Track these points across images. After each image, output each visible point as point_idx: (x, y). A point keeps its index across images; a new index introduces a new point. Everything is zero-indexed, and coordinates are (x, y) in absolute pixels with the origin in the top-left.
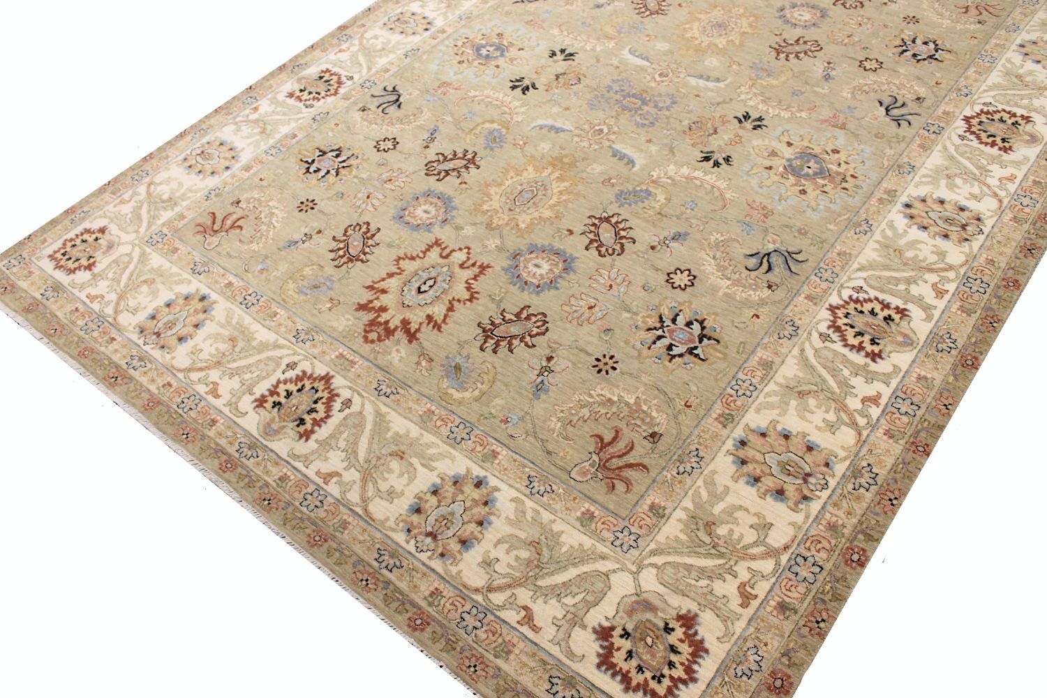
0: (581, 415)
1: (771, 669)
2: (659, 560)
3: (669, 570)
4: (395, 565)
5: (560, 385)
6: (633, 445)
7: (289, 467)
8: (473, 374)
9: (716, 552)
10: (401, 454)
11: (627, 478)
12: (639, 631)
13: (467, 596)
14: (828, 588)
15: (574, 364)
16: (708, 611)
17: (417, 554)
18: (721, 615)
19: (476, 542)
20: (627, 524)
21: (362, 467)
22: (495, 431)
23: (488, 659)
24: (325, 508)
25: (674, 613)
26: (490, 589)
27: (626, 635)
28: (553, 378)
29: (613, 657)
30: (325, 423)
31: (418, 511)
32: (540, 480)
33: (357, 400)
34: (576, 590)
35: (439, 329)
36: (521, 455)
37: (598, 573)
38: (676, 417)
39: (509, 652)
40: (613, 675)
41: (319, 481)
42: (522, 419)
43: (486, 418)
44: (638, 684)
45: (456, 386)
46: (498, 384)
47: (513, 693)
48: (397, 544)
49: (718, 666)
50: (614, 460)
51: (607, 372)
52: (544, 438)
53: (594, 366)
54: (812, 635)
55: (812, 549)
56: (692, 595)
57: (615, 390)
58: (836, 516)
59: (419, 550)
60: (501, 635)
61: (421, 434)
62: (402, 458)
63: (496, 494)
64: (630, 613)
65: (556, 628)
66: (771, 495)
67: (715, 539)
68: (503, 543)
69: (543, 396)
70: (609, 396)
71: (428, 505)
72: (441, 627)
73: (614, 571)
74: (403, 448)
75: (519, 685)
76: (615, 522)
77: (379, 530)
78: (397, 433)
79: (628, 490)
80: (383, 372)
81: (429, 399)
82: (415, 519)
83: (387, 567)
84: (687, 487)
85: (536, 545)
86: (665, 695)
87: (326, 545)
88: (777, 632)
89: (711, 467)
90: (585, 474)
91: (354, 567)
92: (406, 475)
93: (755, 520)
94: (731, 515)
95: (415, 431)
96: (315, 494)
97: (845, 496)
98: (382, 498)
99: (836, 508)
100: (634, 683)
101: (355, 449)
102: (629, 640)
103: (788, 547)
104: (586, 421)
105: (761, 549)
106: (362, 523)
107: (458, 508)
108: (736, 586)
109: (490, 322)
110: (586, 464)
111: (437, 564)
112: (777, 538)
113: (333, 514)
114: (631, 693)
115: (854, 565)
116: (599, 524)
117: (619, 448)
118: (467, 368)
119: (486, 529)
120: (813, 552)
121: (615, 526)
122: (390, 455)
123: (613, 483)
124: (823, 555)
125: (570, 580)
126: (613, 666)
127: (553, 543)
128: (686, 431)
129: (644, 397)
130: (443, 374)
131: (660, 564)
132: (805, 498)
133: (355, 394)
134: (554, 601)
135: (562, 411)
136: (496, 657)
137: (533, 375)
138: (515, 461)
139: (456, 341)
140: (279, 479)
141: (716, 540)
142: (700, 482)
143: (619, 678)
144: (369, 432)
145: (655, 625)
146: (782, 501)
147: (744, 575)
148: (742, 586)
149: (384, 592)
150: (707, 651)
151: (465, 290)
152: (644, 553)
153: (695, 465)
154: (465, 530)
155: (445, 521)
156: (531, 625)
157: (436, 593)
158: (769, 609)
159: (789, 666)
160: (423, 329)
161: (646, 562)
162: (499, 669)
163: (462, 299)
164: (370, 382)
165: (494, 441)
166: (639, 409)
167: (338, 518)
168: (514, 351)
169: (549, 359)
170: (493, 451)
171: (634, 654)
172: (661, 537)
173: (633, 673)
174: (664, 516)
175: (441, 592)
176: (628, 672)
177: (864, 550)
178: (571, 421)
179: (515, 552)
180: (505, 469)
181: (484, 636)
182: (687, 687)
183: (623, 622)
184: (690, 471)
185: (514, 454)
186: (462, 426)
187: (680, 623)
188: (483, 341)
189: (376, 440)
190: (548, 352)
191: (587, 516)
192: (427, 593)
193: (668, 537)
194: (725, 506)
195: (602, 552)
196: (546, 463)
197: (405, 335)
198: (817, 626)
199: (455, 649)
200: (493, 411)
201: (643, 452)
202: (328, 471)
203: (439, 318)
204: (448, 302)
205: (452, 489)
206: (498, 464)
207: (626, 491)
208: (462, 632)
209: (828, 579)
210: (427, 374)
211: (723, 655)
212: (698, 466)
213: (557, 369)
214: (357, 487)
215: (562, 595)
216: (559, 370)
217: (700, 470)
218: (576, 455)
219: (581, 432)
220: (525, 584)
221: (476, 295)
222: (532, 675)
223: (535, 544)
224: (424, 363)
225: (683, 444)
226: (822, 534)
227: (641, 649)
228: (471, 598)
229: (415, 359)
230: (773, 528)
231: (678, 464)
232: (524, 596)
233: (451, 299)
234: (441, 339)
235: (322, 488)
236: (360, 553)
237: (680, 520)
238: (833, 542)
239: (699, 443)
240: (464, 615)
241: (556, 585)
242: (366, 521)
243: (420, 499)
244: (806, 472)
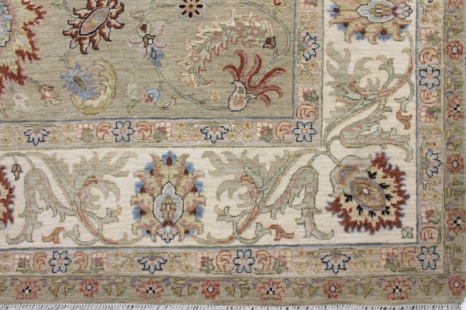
0: (203, 58)
1: (446, 158)
2: (336, 132)
3: (347, 135)
4: (161, 264)
5: (169, 44)
6: (259, 58)
7: (18, 252)
8: (93, 78)
9: (370, 101)
10: (92, 179)
11: (273, 86)
12: (355, 189)
13: (228, 247)
14: (449, 82)
15: (166, 21)
16: (388, 146)
17: (169, 245)
18: (398, 143)
19: (203, 206)
20: (297, 120)
21: (72, 210)
22: (148, 112)
23: (275, 278)
24: (73, 260)
25: (369, 162)
26: (239, 232)
27: (349, 198)
28: (158, 41)
29: (351, 218)
30: (14, 197)
31: (142, 213)
32: (212, 128)
33: (21, 161)
34: (298, 191)
35: (36, 58)
36: (182, 118)
37: (302, 169)
38: (275, 18)
39: (285, 264)
40: (359, 229)
41: (51, 244)
42: (160, 89)
43: (133, 106)
44: (377, 223)
45: (89, 96)
46: (119, 73)
47: (308, 287)
48: (148, 247)
49: (415, 178)
50: (254, 78)
51: (197, 12)
52: (189, 93)
53: (183, 13)
54: (457, 120)
55: (426, 60)
56: (372, 142)
57: (214, 23)
58: (428, 28)
59: (168, 241)
60: (270, 257)
61: (94, 153)
62: (96, 182)
63: (188, 160)
64: (342, 181)
65: (303, 226)
66: (379, 38)
67: (362, 93)
68: (221, 193)
69: (163, 61)
70: (213, 30)
71: (146, 203)
72: (228, 281)
73: (313, 160)
74: (90, 173)
75: (307, 280)
76: (288, 124)
77: (127, 247)
78: (76, 165)
79: (281, 95)
80: (22, 124)
81: (77, 120)
82: (145, 220)
83: (155, 269)
84: (320, 66)
85: (246, 178)
86: (396, 219)
87: (100, 287)
88: (436, 131)
89: (326, 41)
90: (241, 102)
91: (134, 286)
92: (110, 193)
93: (379, 63)
94: (362, 68)
95: (88, 154)
96: (57, 256)
97: (426, 11)
98: (108, 223)
99: (425, 23)
100: (374, 225)
101: (55, 201)
102: (353, 200)
103: (411, 69)
104: (210, 61)
105: (396, 81)
106: (110, 252)
107: (168, 190)
108: (395, 117)
109: (72, 26)
110: (236, 94)
111: (189, 241)
112: (401, 67)
113: (83, 261)
114: (376, 232)
115: (456, 56)
116: (278, 132)
117: (251, 66)
118: (84, 76)
119: (201, 191)
120: (428, 62)
121: (290, 127)
122: (85, 186)
123: (265, 96)
124: (435, 61)
125: (288, 187)
126: (355, 223)
127: (257, 168)
128: (290, 25)
129: (240, 16)
130: (70, 92)
131: (338, 134)
132: (402, 27)
133: (16, 157)
134: (288, 208)
135: (187, 64)
136: (279, 273)
137: (141, 48)
138: (181, 125)
139: (57, 59)
140: (20, 266)
141: (364, 93)
142: (326, 57)
143: (363, 229)
144: (53, 180)
145: (362, 178)
146: (388, 38)
147: (395, 106)
148: (399, 115)
149: (170, 287)
150: (404, 173)
151: (28, 11)
152: (323, 133)
153: (314, 46)
154: (188, 202)
155: (168, 206)
156: (285, 235)
157: (205, 261)
158: (423, 119)
159: (455, 149)
160: (23, 66)
161: (329, 139)
162: (287, 279)
163: (33, 20)
164: (20, 139)
165: (153, 121)
166: (244, 28)
167: (90, 261)
168: (110, 38)
169: (144, 28)
170: (159, 128)
171: (362, 207)
172: (326, 114)
173: (369, 219)
174: (318, 98)
175: (208, 258)
176: (366, 220)
177: (457, 42)
178: (199, 68)
179: (236, 194)
180: (180, 137)
181: (261, 266)
182: (406, 205)
183: (342, 191)
184: (314, 53)
185: (176, 121)
186: (120, 126)
187: (377, 166)
188: (79, 46)
189: (64, 181)
190: (138, 23)
191: (266, 133)
192: (199, 266)
193: (331, 111)
194: (354, 64)
195: (295, 152)
196: (206, 112)
197: (13, 81)
198: (456, 111)
199: (249, 289)
200: (134, 97)
201: (270, 58)
202: (51, 232)
203: (27, 48)
204: (23, 30)
205: (153, 179)
206: (171, 136)
207: (280, 96)
208: (244, 273)
209: (446, 76)
210: (58, 102)
211: (414, 169)
212: (317, 46)
213: (156, 32)
214: (82, 228)
215: (290, 201)
216: (158, 33)
217: (320, 48)
218: (223, 91)
219: (213, 71)
220: (260, 210)
221: (41, 10)
222: (310, 267)
223: (244, 179)
224: (48, 94)
225: (295, 35)
226: (427, 46)
227: (364, 200)
228: (231, 247)
229: (39, 96)
230: (394, 61)
231: (302, 53)
232: (265, 219)
233: (23, 25)
234: (45, 65)
235: (58, 248)
236: (128, 273)
237: (331, 94)
238: (436, 48)
239: (306, 28)
240: (236, 262)
241: (281, 197)
242: (112, 248)
243: (136, 203)
244: (392, 7)
